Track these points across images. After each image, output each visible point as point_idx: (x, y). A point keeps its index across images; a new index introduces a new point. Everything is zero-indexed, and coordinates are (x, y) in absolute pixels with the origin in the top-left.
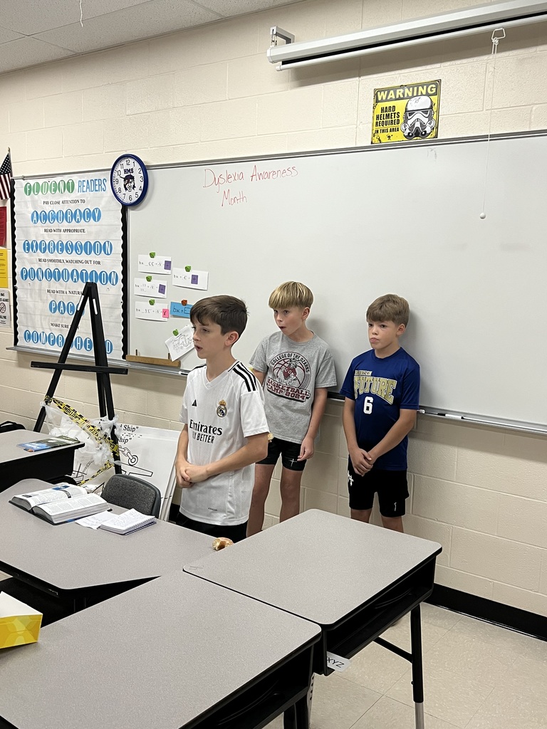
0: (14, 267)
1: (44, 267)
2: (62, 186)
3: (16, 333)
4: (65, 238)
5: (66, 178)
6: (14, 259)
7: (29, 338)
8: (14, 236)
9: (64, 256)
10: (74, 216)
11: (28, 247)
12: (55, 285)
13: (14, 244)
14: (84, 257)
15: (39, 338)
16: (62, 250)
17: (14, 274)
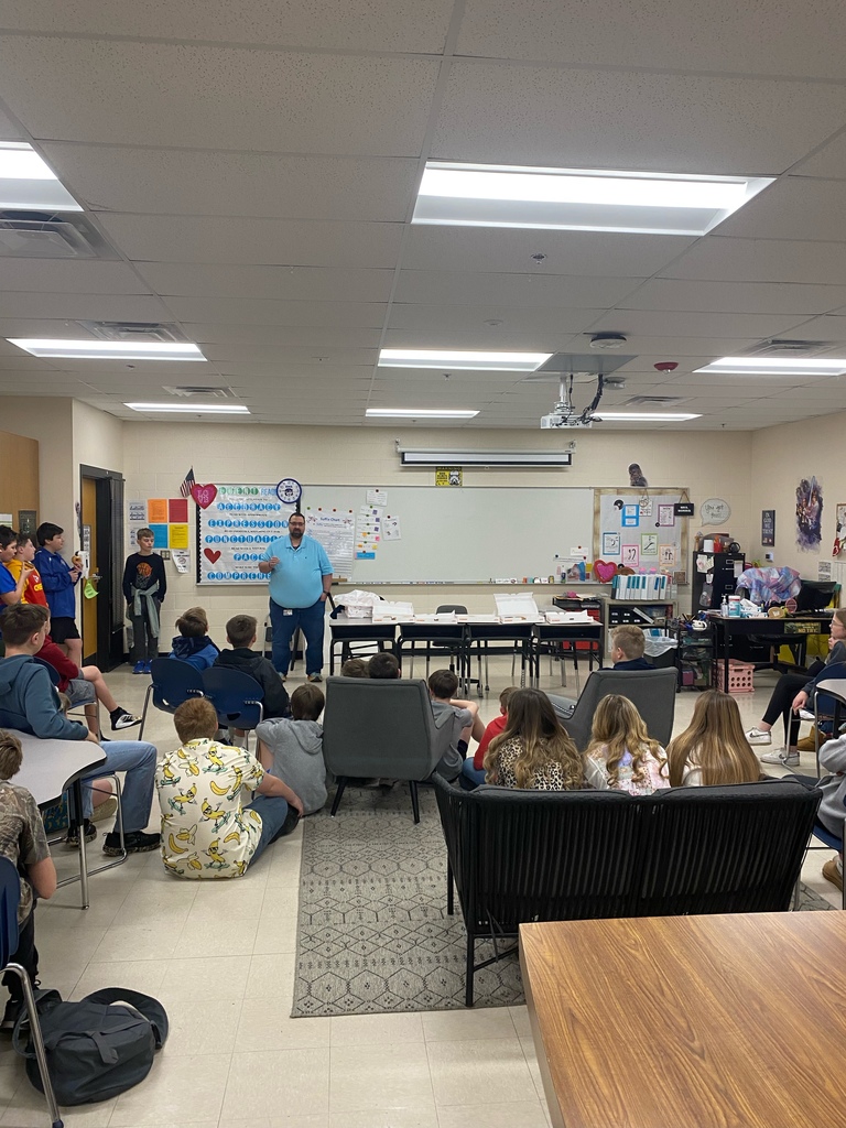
0: (198, 535)
1: (230, 535)
2: (246, 491)
3: (199, 575)
4: (249, 519)
5: (251, 487)
6: (198, 531)
7: (213, 576)
8: (198, 517)
9: (249, 528)
10: (257, 507)
11: (213, 523)
12: (238, 545)
13: (198, 522)
14: (265, 528)
15: (223, 576)
16: (247, 525)
17: (198, 540)
